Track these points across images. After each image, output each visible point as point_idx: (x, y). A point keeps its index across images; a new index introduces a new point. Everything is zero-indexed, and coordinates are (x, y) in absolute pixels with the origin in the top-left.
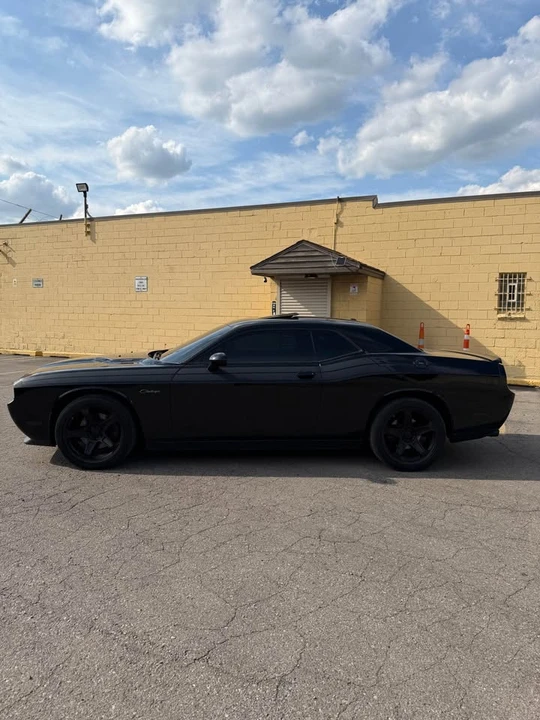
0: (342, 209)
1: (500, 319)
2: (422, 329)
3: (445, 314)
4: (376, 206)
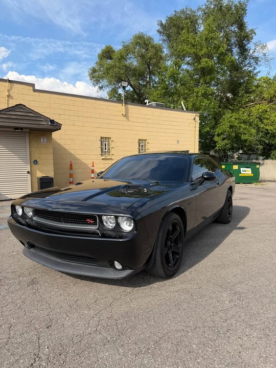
0: (11, 87)
1: (102, 159)
2: (71, 165)
3: (78, 157)
4: (35, 90)
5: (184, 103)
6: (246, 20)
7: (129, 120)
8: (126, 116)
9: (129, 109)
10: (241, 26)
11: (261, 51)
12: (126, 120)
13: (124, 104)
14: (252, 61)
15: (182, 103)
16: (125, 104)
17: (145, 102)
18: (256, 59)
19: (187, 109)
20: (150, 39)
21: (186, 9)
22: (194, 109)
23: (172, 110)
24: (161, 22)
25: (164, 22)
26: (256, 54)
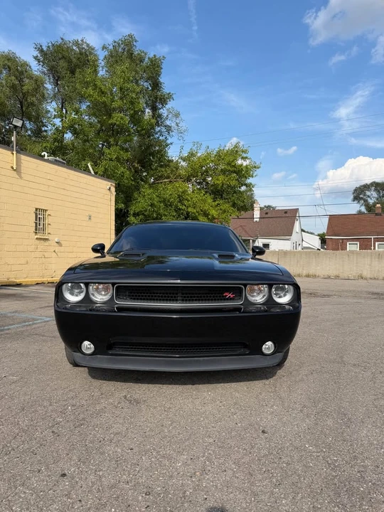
5: (91, 165)
6: (162, 79)
7: (21, 177)
8: (17, 170)
9: (22, 161)
10: (156, 85)
11: (174, 119)
12: (17, 177)
13: (15, 152)
14: (164, 129)
15: (89, 165)
16: (17, 152)
17: (43, 154)
18: (169, 129)
19: (96, 173)
20: (25, 64)
21: (82, 41)
22: (106, 175)
23: (82, 173)
24: (41, 46)
25: (45, 49)
26: (168, 123)
